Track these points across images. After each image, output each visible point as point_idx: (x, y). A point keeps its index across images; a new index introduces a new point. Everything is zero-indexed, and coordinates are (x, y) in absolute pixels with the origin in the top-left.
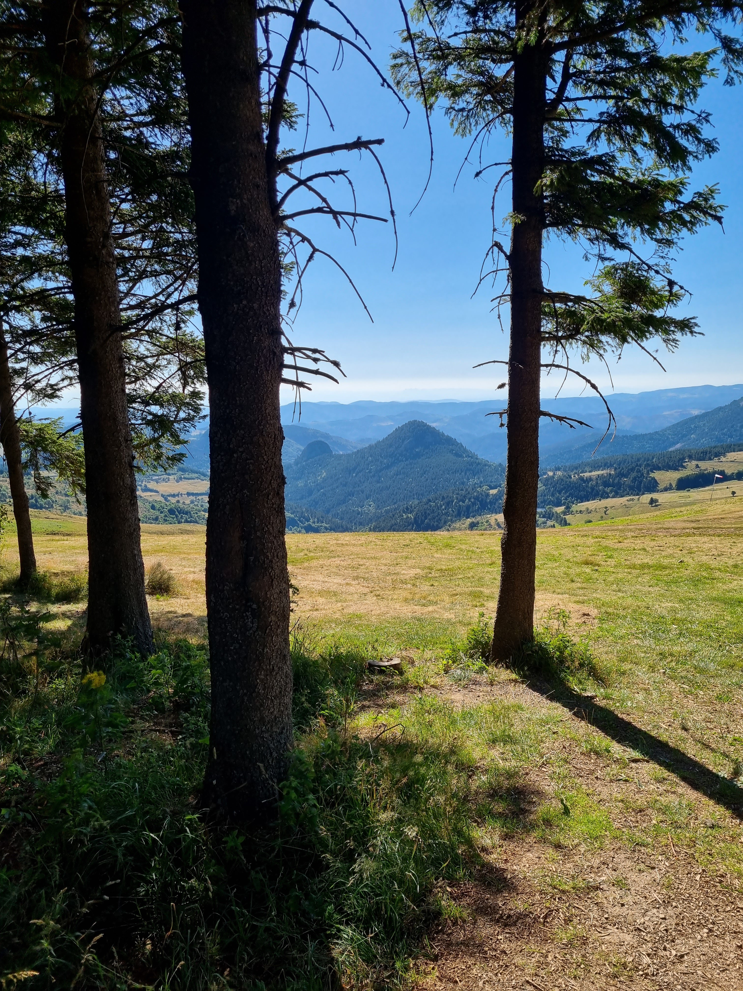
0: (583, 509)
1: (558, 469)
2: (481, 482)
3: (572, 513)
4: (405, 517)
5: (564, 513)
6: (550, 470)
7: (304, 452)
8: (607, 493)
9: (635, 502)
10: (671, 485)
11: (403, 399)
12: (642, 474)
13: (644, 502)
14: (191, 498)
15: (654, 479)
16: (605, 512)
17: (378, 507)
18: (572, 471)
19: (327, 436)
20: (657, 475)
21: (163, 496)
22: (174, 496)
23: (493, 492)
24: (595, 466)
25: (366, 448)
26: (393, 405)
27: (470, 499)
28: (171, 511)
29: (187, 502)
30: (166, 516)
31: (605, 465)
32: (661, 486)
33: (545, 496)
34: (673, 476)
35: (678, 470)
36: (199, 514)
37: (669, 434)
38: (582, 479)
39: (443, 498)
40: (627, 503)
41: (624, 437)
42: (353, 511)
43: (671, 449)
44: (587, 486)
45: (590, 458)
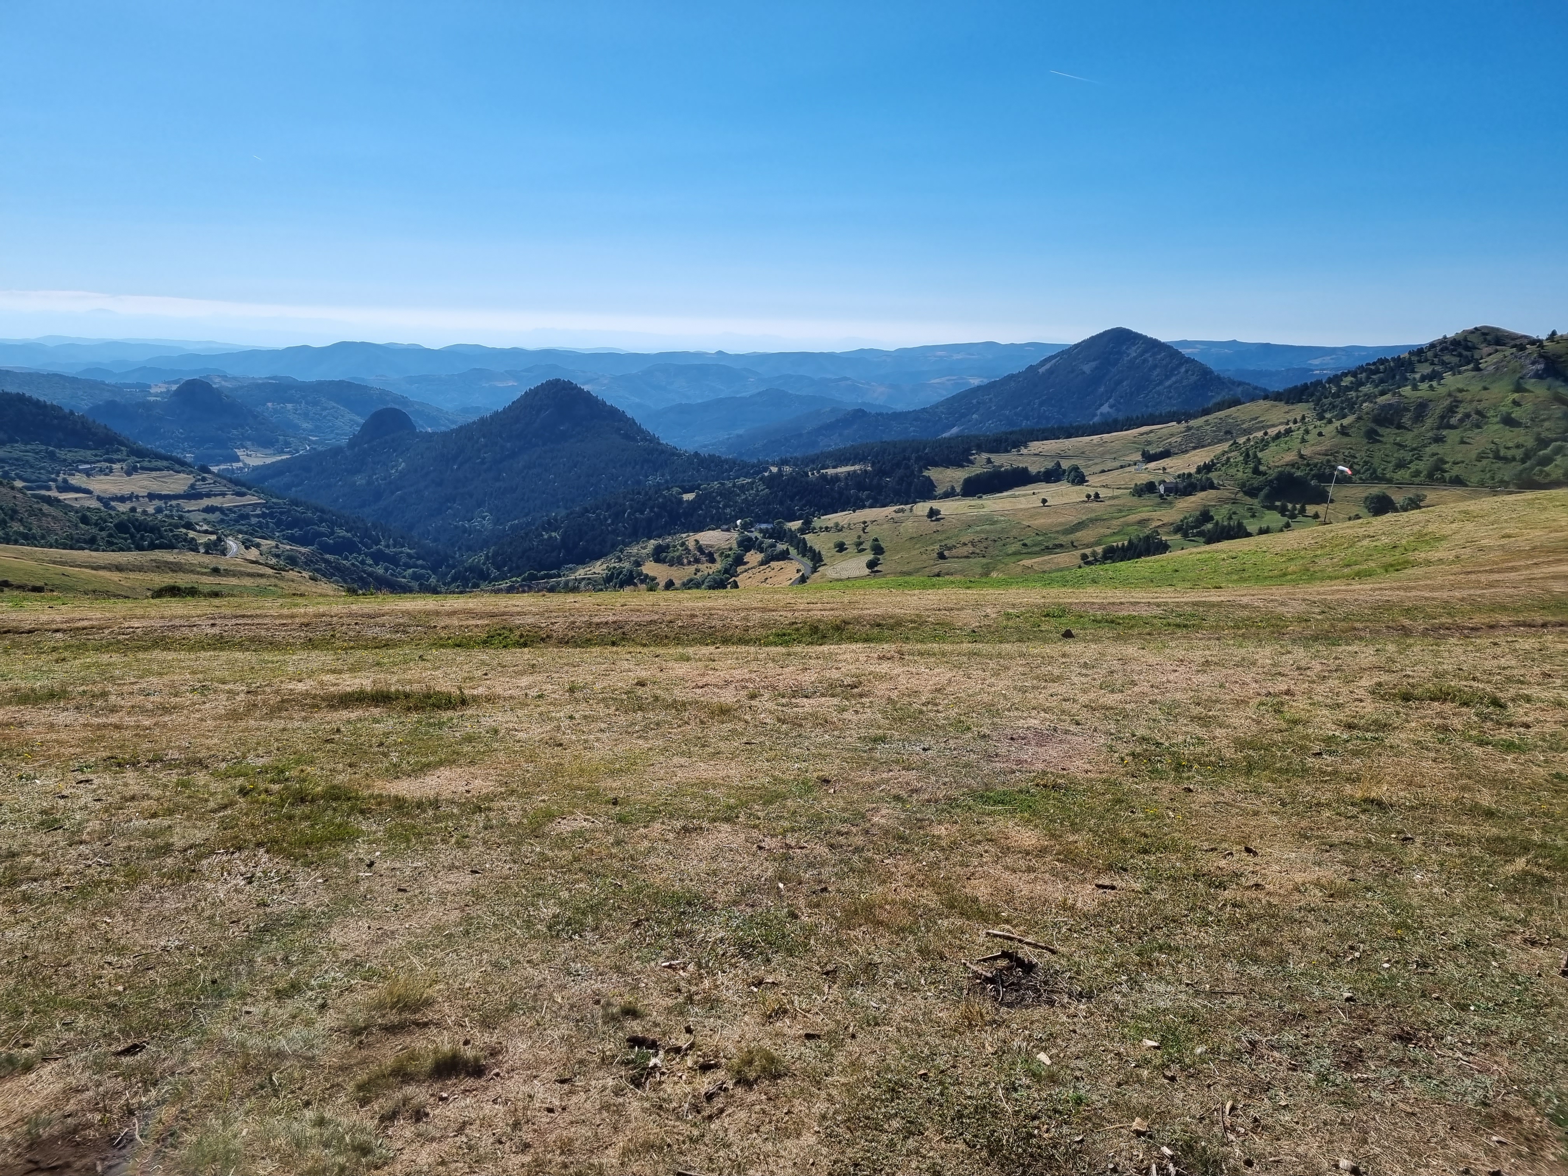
0: (830, 524)
1: (784, 462)
2: (667, 481)
3: (813, 531)
4: (546, 537)
5: (802, 531)
6: (773, 465)
7: (364, 427)
8: (863, 501)
9: (907, 513)
10: (953, 488)
11: (532, 345)
12: (913, 472)
13: (920, 513)
14: (157, 503)
15: (928, 479)
16: (864, 529)
17: (497, 521)
18: (807, 466)
19: (405, 401)
20: (934, 474)
21: (99, 499)
22: (122, 499)
23: (689, 497)
24: (842, 459)
25: (474, 423)
26: (516, 353)
27: (652, 510)
28: (121, 527)
29: (151, 510)
30: (110, 536)
31: (855, 458)
32: (939, 491)
33: (769, 504)
34: (956, 476)
35: (963, 467)
36: (177, 531)
37: (942, 413)
38: (824, 477)
39: (609, 507)
40: (894, 515)
41: (878, 414)
42: (456, 527)
43: (946, 435)
44: (832, 489)
45: (830, 446)
